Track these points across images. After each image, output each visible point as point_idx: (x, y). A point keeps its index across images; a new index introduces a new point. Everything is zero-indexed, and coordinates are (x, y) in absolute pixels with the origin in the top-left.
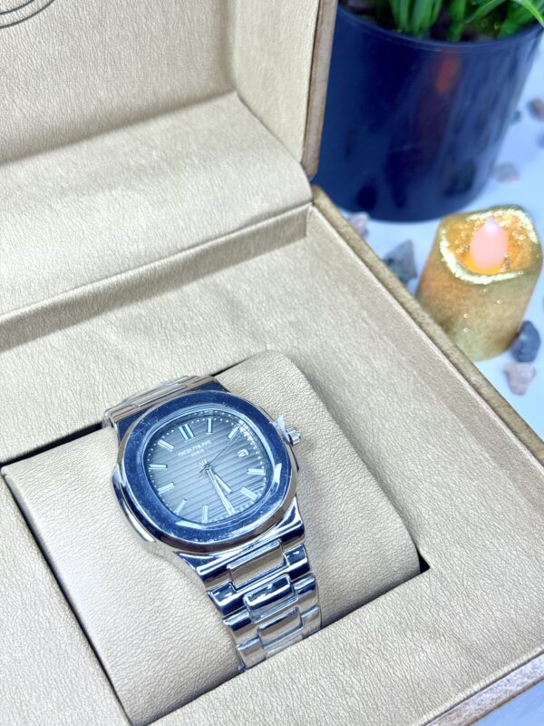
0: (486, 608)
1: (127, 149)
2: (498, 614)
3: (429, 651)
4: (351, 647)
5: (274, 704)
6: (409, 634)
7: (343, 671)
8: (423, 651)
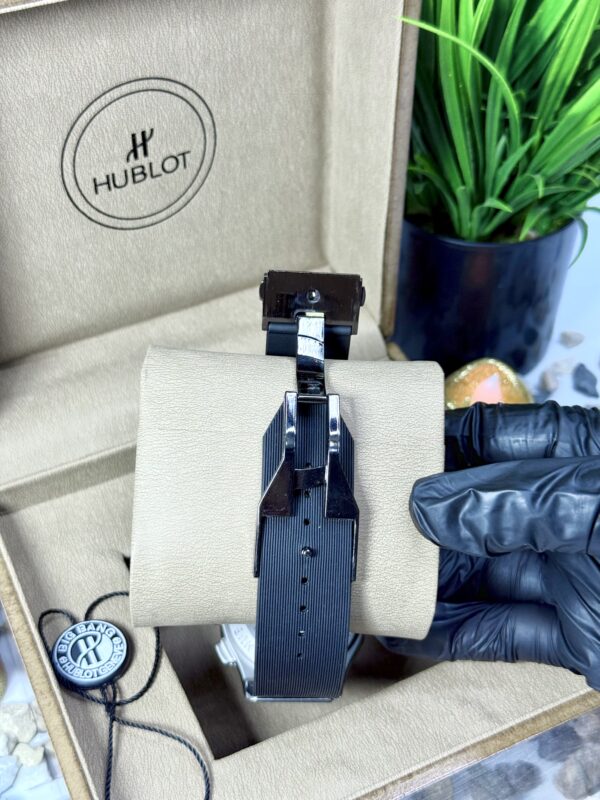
0: (509, 684)
1: (237, 311)
2: (518, 690)
3: (457, 715)
4: (393, 708)
5: (327, 747)
6: (442, 700)
7: (386, 727)
8: (452, 714)
